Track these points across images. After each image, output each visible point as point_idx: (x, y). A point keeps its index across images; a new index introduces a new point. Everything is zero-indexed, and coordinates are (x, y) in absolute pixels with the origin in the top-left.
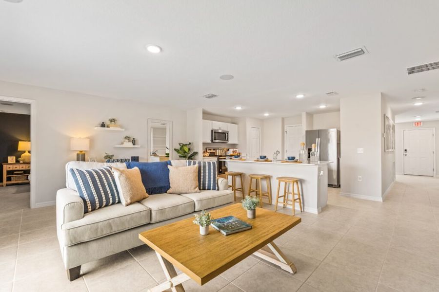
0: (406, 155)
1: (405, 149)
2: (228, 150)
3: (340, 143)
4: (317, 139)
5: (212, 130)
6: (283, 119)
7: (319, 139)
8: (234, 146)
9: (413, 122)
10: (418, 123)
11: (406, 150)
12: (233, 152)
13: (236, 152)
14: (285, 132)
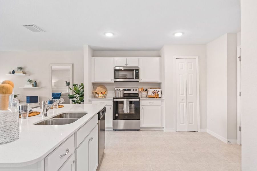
2: (146, 90)
5: (114, 68)
12: (154, 93)
13: (157, 93)
14: (238, 59)
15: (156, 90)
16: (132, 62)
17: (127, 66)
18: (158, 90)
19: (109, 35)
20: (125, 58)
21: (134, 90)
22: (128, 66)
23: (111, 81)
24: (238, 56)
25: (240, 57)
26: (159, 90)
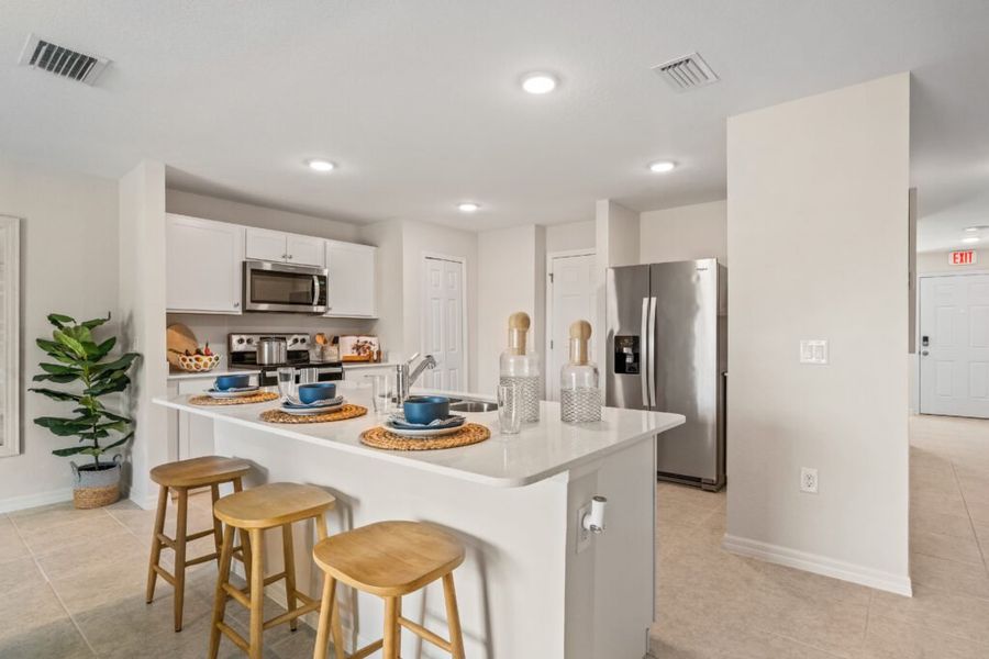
0: (926, 354)
1: (923, 335)
2: (335, 341)
3: (726, 317)
4: (646, 300)
5: (244, 264)
6: (541, 230)
7: (654, 300)
8: (363, 325)
9: (947, 253)
10: (963, 255)
11: (926, 339)
12: (357, 348)
13: (369, 348)
14: (549, 278)
15: (362, 339)
16: (302, 251)
17: (289, 261)
18: (368, 339)
19: (321, 167)
20: (281, 235)
21: (296, 341)
22: (293, 261)
23: (233, 309)
24: (549, 271)
25: (552, 275)
26: (373, 340)
